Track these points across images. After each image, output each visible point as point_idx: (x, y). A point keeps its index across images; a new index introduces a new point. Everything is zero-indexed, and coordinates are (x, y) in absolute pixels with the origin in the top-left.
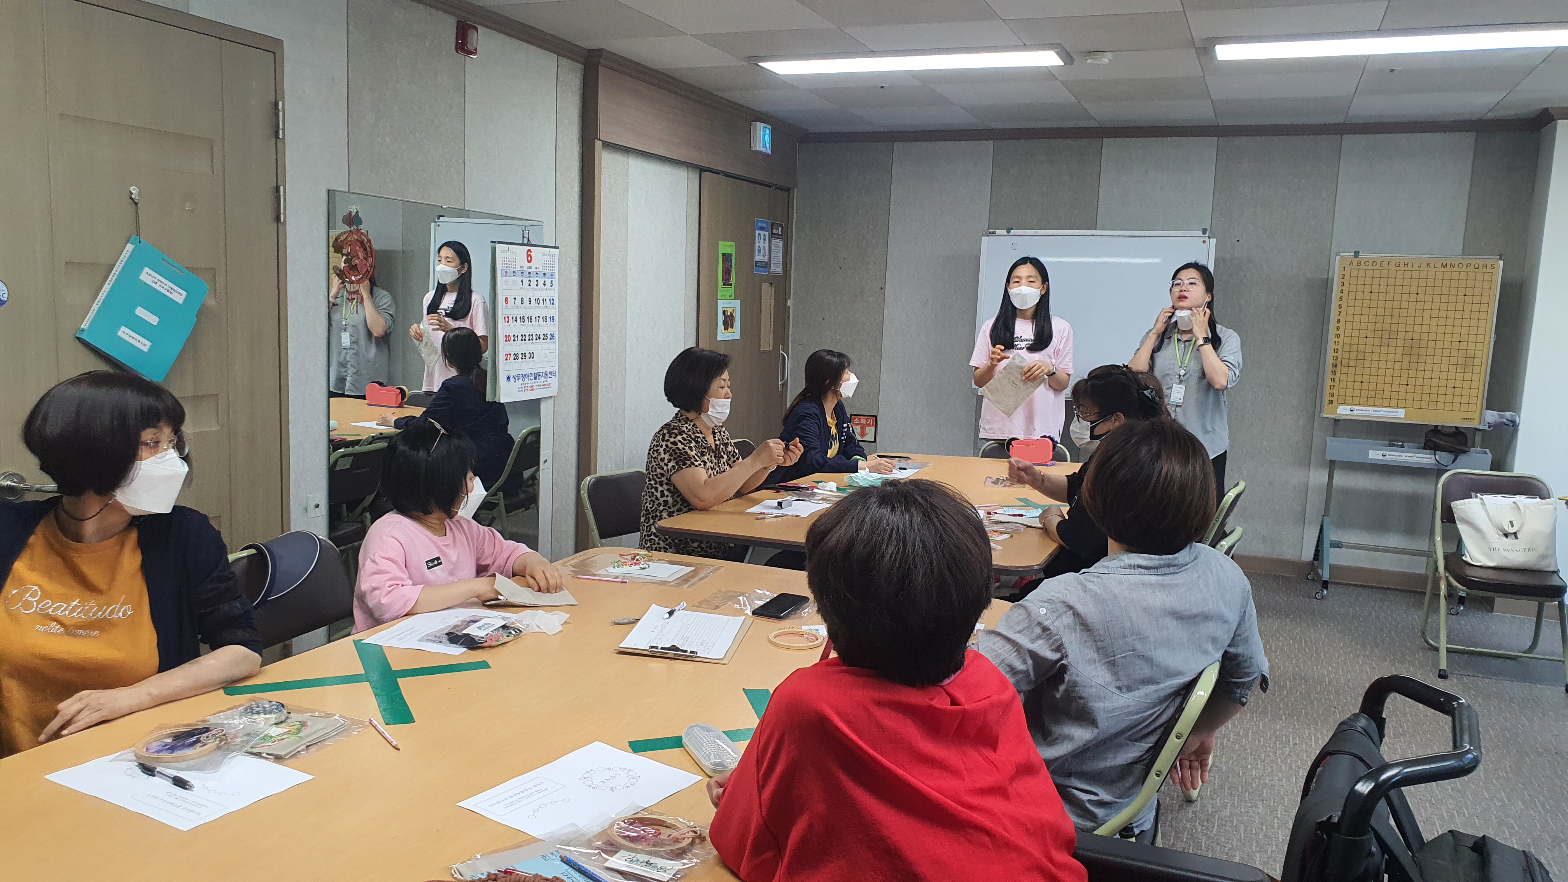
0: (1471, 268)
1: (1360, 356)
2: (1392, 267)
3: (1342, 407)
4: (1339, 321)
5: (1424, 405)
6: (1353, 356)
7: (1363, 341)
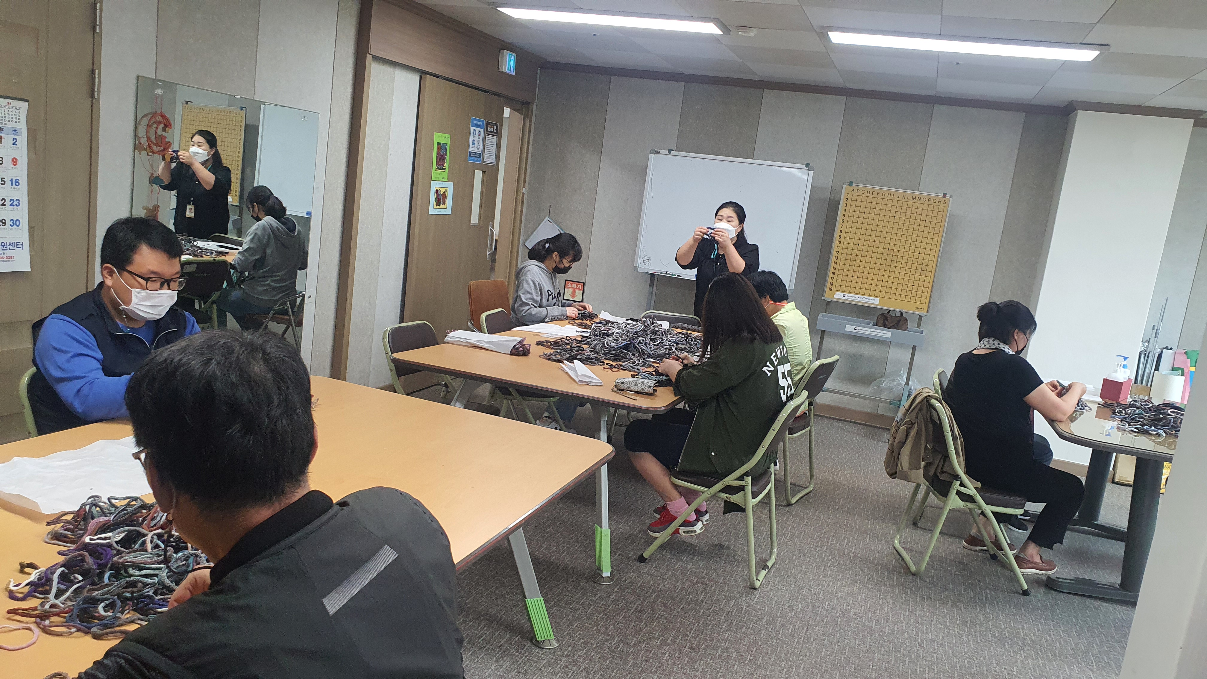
0: (930, 202)
1: (853, 258)
2: (880, 195)
3: (838, 293)
4: (841, 232)
5: (893, 296)
6: (849, 257)
7: (856, 247)
